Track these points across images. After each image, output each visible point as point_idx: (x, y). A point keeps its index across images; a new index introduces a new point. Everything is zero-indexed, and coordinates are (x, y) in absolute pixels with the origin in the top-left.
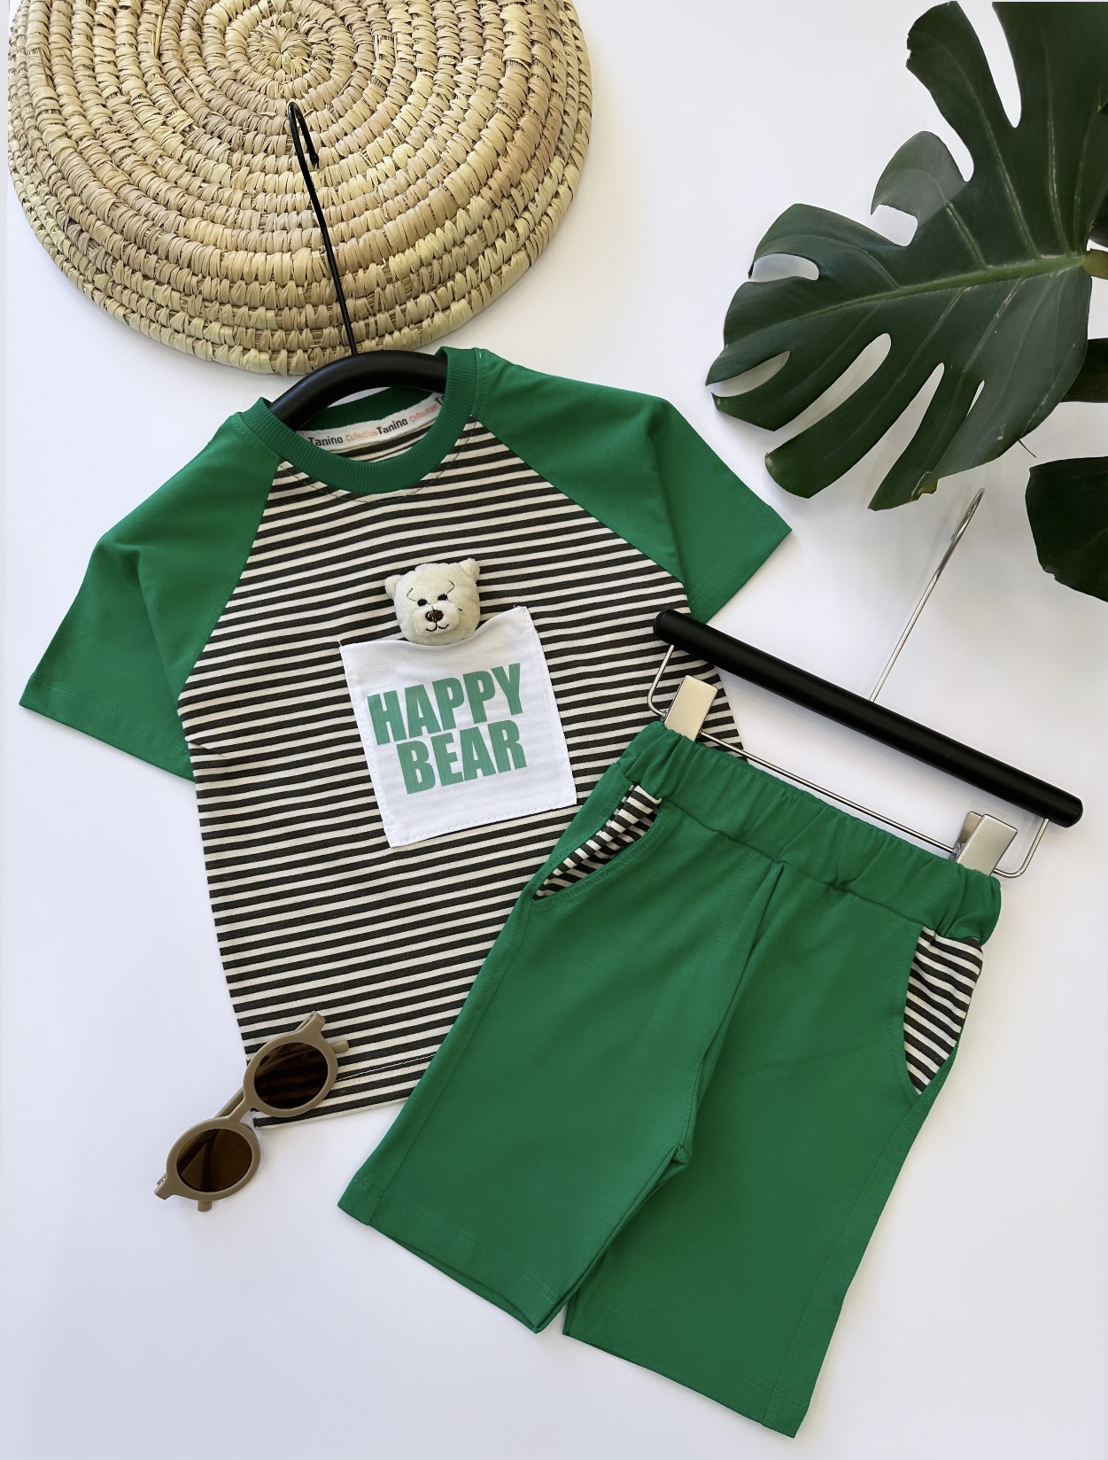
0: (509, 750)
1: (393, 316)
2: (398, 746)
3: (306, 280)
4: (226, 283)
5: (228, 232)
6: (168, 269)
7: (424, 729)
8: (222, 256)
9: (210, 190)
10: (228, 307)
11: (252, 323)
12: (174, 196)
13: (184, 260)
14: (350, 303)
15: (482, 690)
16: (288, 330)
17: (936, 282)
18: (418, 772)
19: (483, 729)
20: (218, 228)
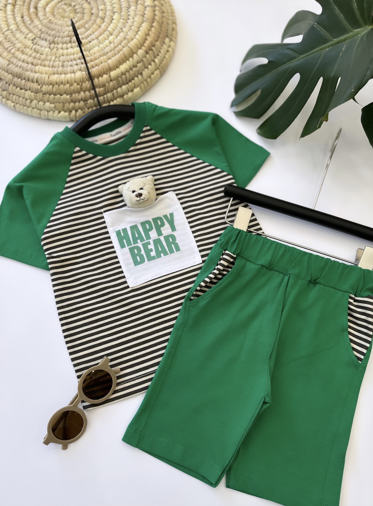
0: (173, 245)
1: (113, 94)
2: (129, 248)
3: (80, 82)
4: (51, 86)
5: (50, 69)
6: (29, 84)
7: (139, 241)
8: (49, 77)
9: (43, 57)
10: (52, 96)
11: (61, 101)
12: (30, 60)
13: (35, 80)
14: (97, 90)
15: (160, 224)
16: (75, 102)
17: (314, 50)
18: (138, 257)
19: (162, 238)
20: (47, 68)
